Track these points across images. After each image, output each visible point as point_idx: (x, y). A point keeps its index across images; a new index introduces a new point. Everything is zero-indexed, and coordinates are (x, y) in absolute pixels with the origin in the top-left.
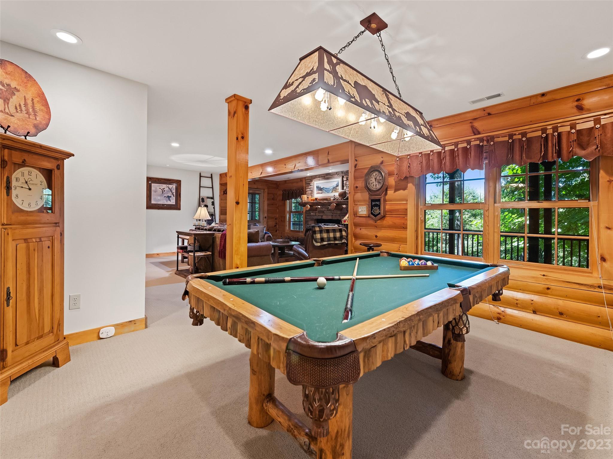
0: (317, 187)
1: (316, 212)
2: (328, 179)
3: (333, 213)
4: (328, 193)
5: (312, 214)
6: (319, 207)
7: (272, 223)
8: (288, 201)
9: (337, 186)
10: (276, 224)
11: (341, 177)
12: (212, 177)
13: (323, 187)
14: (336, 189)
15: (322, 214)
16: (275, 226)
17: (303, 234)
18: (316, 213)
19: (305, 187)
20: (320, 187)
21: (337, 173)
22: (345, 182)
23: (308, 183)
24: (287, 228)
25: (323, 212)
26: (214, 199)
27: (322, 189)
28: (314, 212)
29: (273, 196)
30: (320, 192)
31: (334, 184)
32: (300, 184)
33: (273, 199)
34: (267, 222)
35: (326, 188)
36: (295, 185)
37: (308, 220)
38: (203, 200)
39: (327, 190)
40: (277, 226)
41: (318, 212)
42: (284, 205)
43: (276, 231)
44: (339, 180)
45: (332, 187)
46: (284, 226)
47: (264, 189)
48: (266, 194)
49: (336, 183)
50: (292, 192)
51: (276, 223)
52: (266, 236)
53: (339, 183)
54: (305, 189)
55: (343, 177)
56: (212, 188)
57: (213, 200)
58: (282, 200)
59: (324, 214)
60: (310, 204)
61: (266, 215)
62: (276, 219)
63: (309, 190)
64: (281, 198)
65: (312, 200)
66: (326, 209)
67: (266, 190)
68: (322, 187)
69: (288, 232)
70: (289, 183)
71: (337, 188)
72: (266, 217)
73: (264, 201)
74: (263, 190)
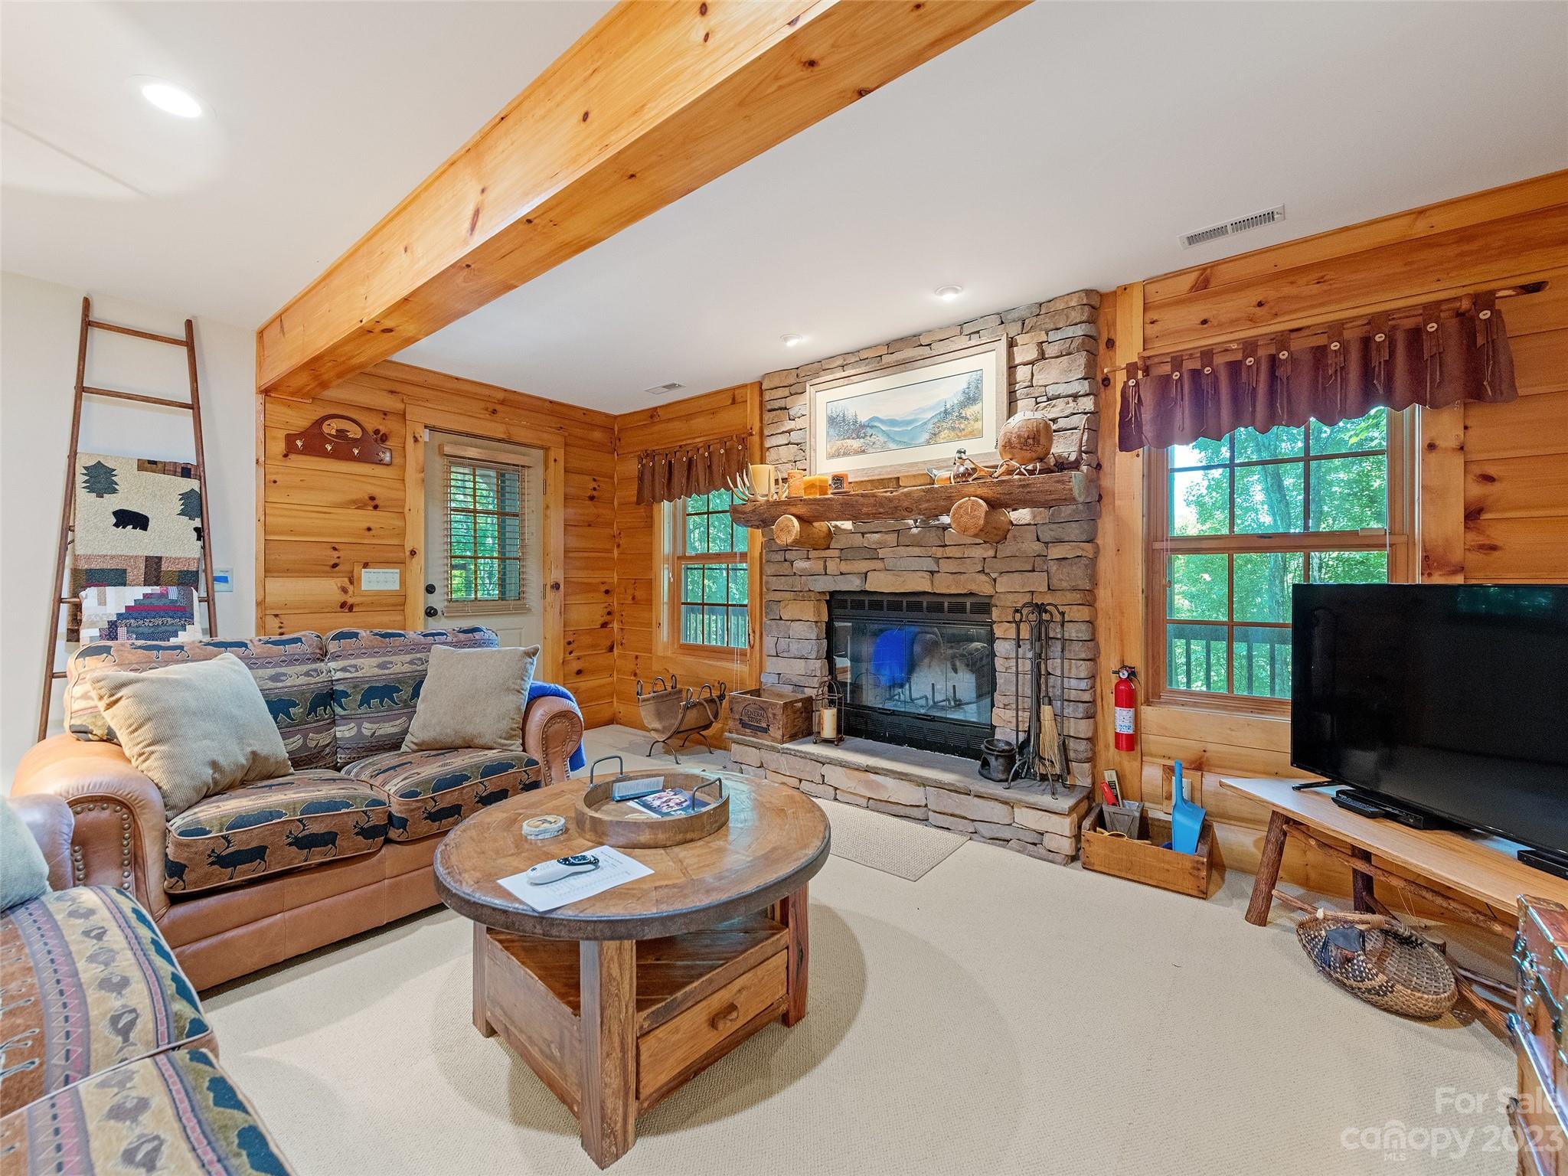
0: (832, 421)
1: (828, 553)
2: (904, 365)
3: (937, 560)
4: (907, 445)
5: (800, 565)
6: (847, 525)
7: (587, 613)
8: (666, 506)
9: (971, 398)
10: (606, 618)
11: (1003, 345)
12: (190, 344)
13: (871, 420)
14: (960, 417)
15: (863, 566)
16: (604, 625)
17: (746, 669)
18: (825, 559)
19: (756, 430)
20: (850, 415)
21: (967, 328)
22: (1022, 373)
23: (776, 404)
24: (664, 634)
25: (872, 554)
26: (201, 478)
27: (863, 426)
28: (813, 554)
29: (593, 485)
30: (856, 444)
31: (950, 392)
32: (729, 419)
33: (592, 498)
34: (565, 608)
35: (893, 423)
36: (700, 423)
37: (777, 596)
38: (101, 480)
39: (901, 432)
40: (616, 626)
41: (836, 553)
42: (649, 524)
43: (611, 649)
44: (989, 363)
45: (932, 408)
46: (649, 626)
47: (546, 449)
48: (557, 471)
49: (962, 383)
50: (690, 460)
51: (609, 613)
52: (540, 713)
53: (980, 380)
54: (756, 438)
55: (1012, 344)
56: (194, 406)
57: (193, 484)
58: (638, 503)
59: (878, 565)
60: (801, 510)
61: (557, 575)
62: (607, 592)
63: (782, 439)
64: (632, 492)
65: (810, 486)
66: (892, 538)
67: (558, 453)
68: (863, 418)
69: (669, 653)
70: (670, 420)
71: (969, 412)
72: (556, 586)
73: (547, 507)
74: (539, 454)
